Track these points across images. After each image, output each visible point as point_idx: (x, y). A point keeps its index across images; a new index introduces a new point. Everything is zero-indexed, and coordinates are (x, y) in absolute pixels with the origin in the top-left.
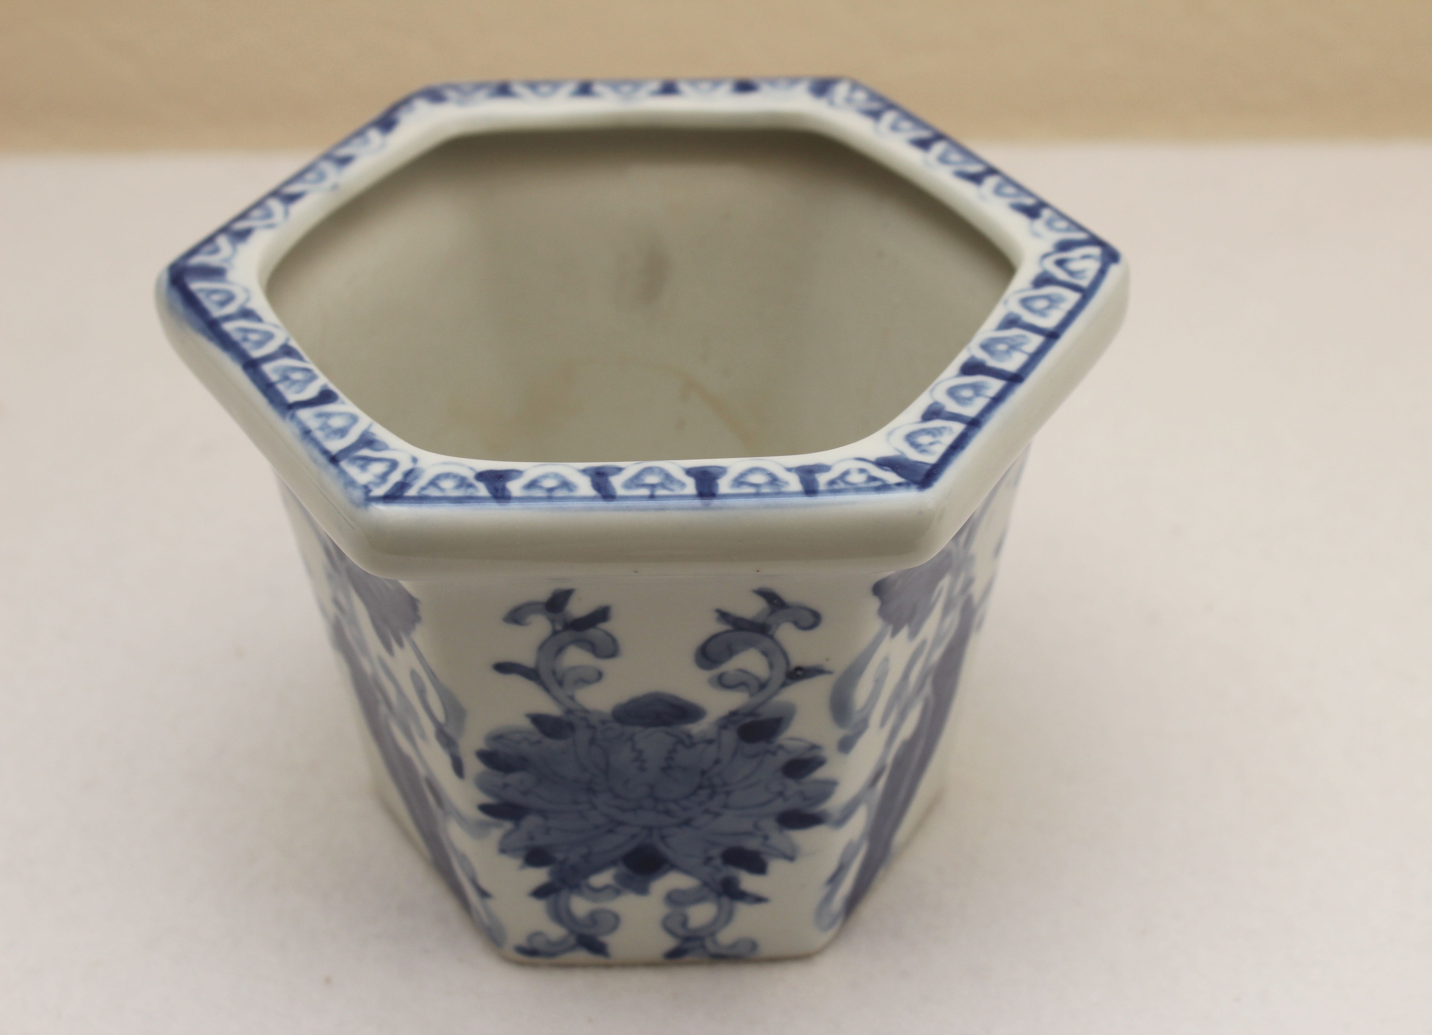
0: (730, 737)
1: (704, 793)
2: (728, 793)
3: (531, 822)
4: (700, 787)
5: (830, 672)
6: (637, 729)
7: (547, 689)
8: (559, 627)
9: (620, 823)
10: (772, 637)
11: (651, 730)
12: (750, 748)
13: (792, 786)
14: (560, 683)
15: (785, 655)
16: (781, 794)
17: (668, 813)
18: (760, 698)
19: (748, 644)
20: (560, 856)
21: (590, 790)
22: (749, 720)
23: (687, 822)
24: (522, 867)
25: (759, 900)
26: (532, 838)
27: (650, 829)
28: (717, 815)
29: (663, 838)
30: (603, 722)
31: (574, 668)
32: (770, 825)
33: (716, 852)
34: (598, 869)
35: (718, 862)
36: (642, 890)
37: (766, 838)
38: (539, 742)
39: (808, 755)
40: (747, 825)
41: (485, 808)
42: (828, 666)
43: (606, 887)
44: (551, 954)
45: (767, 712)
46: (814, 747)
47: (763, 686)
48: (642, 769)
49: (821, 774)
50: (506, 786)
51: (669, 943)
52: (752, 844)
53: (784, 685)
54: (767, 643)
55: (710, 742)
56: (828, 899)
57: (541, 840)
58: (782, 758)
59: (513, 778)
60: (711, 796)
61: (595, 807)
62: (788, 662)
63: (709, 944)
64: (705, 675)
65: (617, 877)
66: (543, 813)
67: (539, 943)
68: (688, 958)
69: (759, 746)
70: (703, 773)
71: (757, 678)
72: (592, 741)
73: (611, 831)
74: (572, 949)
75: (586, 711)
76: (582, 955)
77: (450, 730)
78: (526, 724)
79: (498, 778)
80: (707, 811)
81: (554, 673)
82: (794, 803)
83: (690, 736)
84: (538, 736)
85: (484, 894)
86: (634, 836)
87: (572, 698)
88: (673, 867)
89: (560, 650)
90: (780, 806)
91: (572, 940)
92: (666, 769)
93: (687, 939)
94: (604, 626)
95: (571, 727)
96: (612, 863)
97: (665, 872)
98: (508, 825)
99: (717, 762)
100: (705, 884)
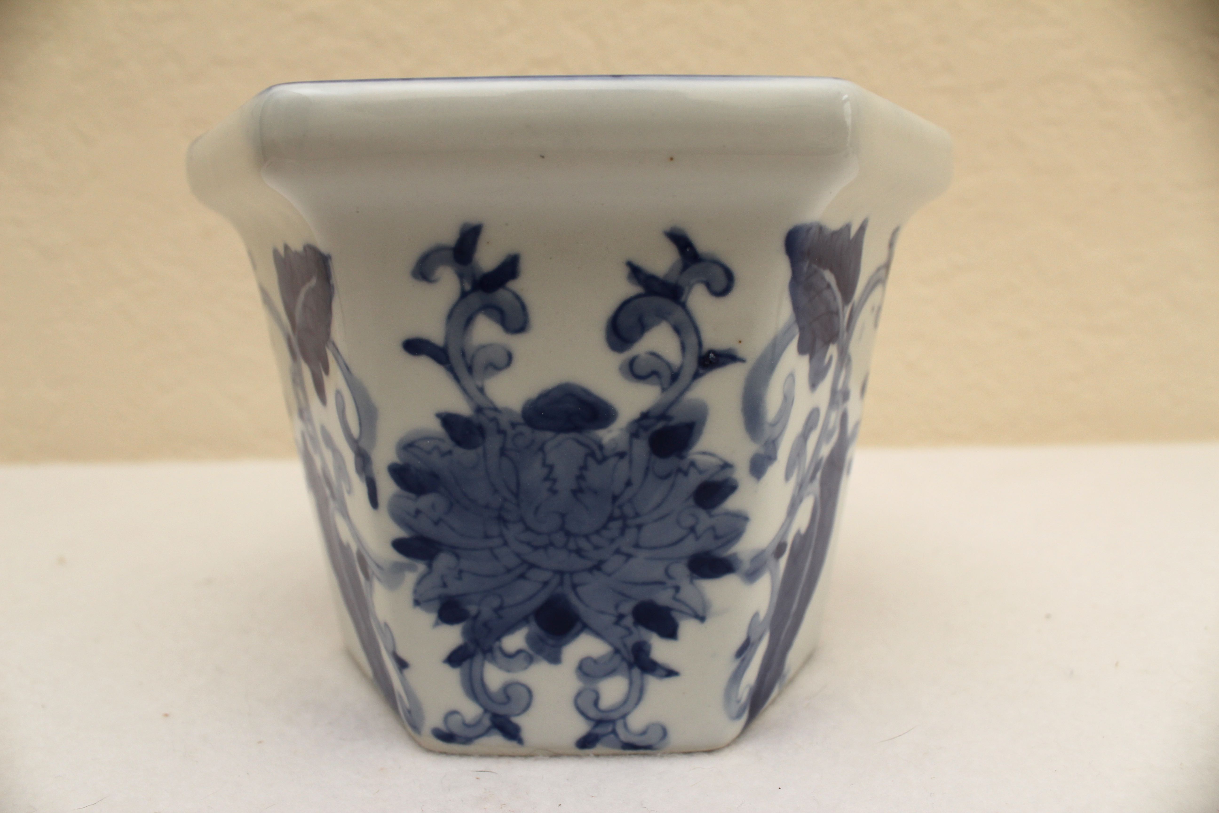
0: (641, 448)
1: (616, 525)
2: (639, 527)
3: (444, 561)
4: (611, 518)
5: (743, 361)
6: (549, 434)
7: (457, 379)
8: (468, 287)
9: (532, 566)
10: (683, 306)
11: (562, 436)
12: (663, 465)
13: (704, 520)
14: (470, 369)
15: (697, 331)
16: (692, 529)
17: (579, 552)
18: (672, 393)
19: (661, 316)
20: (472, 609)
21: (502, 520)
22: (660, 425)
23: (598, 567)
24: (436, 624)
25: (670, 673)
26: (445, 585)
27: (561, 573)
28: (629, 556)
29: (574, 587)
30: (514, 425)
31: (483, 347)
32: (681, 571)
33: (627, 608)
34: (510, 629)
35: (629, 621)
36: (555, 659)
37: (677, 589)
38: (450, 452)
39: (719, 477)
40: (657, 572)
41: (399, 545)
42: (741, 352)
43: (519, 652)
44: (468, 740)
45: (679, 416)
46: (726, 466)
47: (675, 377)
48: (553, 492)
49: (733, 503)
50: (418, 512)
51: (581, 727)
52: (663, 598)
53: (697, 376)
54: (678, 314)
55: (621, 455)
56: (737, 676)
57: (455, 588)
58: (694, 480)
59: (425, 501)
60: (623, 531)
61: (506, 544)
62: (700, 344)
63: (620, 730)
64: (615, 360)
65: (529, 639)
66: (454, 550)
67: (455, 727)
68: (599, 748)
69: (670, 463)
70: (615, 498)
71: (668, 365)
72: (503, 452)
73: (522, 576)
74: (486, 733)
75: (496, 409)
76: (497, 740)
77: (363, 444)
78: (435, 427)
79: (412, 503)
80: (618, 552)
81: (463, 354)
82: (706, 543)
83: (601, 447)
84: (448, 444)
85: (402, 664)
86: (546, 584)
87: (481, 390)
88: (585, 627)
89: (469, 321)
90: (690, 546)
91: (487, 722)
92: (577, 492)
93: (599, 722)
94: (514, 285)
95: (481, 431)
96: (524, 620)
97: (577, 634)
98: (421, 567)
99: (629, 483)
100: (617, 651)
